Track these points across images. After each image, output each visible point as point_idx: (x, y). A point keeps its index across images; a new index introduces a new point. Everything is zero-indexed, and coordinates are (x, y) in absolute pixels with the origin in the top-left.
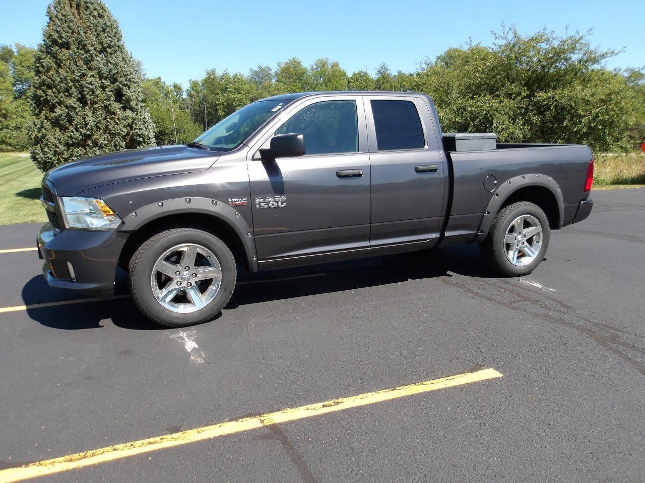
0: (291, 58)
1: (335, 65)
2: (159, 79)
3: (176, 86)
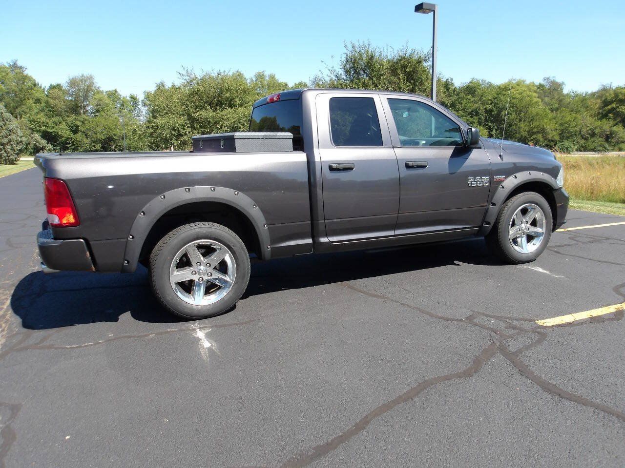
1: (272, 77)
2: (116, 91)
3: (132, 97)
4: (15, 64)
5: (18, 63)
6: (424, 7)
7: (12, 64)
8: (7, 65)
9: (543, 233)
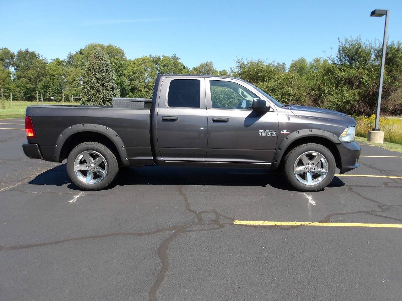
0: (300, 58)
4: (175, 56)
5: (176, 56)
6: (376, 12)
7: (173, 56)
8: (171, 57)
9: (326, 173)
